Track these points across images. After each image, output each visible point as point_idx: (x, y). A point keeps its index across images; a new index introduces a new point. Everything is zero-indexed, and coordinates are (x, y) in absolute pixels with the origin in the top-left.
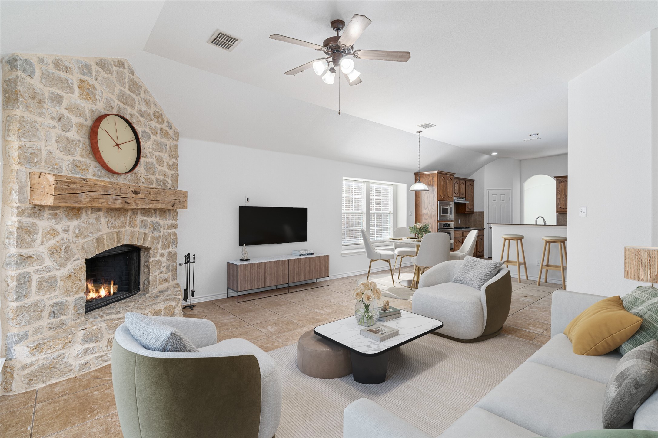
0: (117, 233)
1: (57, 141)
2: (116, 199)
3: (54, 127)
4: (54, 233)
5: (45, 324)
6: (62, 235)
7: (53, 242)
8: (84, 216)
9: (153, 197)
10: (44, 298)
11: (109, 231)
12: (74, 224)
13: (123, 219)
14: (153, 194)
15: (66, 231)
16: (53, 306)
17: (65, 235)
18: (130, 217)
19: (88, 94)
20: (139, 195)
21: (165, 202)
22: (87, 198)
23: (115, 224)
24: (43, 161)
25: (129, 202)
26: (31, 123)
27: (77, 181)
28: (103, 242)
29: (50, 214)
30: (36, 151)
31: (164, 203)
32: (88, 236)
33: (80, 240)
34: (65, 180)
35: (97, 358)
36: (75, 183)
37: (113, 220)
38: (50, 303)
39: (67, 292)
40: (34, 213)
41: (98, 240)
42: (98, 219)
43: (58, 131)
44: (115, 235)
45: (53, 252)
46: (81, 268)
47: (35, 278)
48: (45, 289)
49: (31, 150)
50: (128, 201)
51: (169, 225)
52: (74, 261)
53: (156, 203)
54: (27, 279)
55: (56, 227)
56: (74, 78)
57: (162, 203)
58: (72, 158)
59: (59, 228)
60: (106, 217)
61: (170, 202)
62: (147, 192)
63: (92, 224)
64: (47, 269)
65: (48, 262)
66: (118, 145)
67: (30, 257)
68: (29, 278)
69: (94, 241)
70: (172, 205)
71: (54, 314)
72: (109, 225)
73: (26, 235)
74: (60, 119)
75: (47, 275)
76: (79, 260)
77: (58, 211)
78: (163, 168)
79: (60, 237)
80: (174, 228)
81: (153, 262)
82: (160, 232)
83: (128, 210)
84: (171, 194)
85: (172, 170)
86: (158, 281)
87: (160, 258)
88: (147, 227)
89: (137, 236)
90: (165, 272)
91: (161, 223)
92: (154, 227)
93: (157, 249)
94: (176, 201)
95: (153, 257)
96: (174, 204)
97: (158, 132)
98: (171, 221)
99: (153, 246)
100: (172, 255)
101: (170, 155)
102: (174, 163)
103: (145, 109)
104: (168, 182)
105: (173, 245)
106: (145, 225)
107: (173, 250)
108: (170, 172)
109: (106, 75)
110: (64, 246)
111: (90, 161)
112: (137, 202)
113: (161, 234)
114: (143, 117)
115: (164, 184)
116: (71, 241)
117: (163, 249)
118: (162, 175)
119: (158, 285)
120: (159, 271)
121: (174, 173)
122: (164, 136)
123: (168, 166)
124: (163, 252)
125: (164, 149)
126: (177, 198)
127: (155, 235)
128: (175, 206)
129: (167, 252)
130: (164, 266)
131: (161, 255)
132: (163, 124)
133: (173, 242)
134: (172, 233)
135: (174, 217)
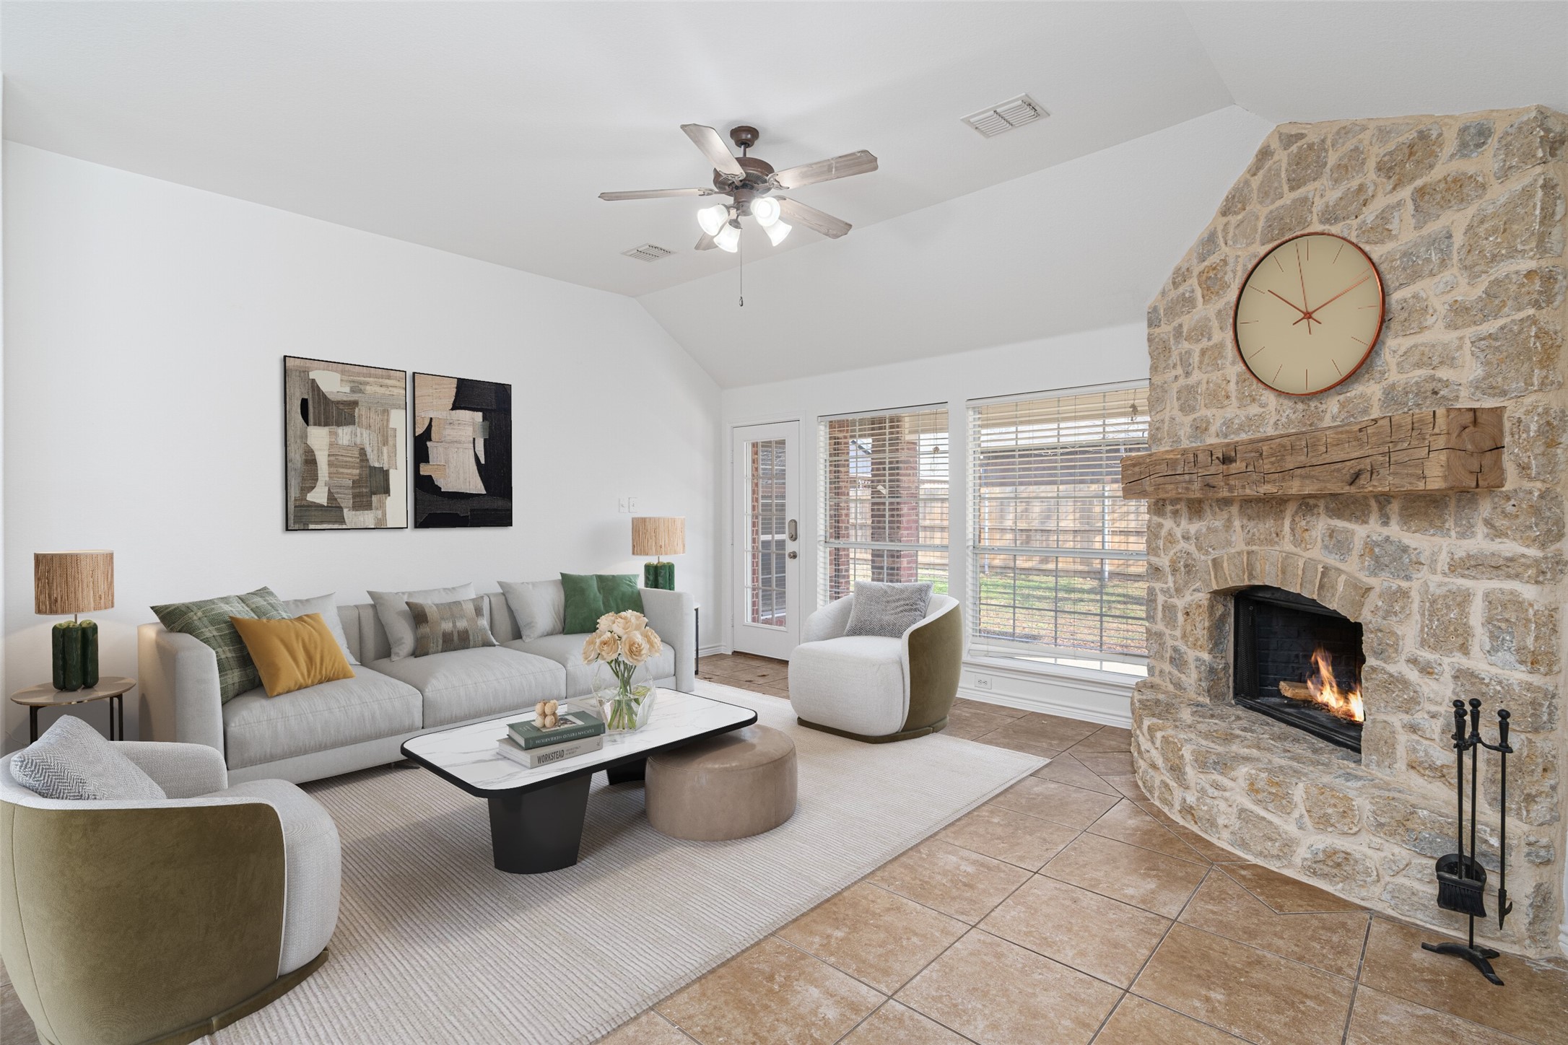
0: (1248, 553)
1: (1178, 399)
2: (1190, 482)
4: (1171, 537)
6: (1182, 544)
7: (1172, 553)
8: (1208, 514)
9: (1272, 463)
10: (1168, 632)
11: (1241, 547)
12: (1194, 527)
13: (1270, 523)
14: (1272, 455)
15: (1186, 538)
17: (1185, 545)
18: (1294, 520)
20: (1234, 464)
22: (1151, 485)
23: (1254, 535)
24: (1166, 433)
29: (1171, 511)
31: (1313, 477)
33: (1203, 557)
37: (1251, 524)
38: (1172, 643)
39: (1185, 637)
40: (1159, 509)
43: (1181, 381)
45: (1174, 569)
46: (1200, 606)
48: (1168, 619)
51: (1458, 556)
52: (1194, 590)
53: (1283, 479)
55: (1176, 529)
56: (1193, 283)
57: (1303, 477)
58: (1192, 417)
59: (1179, 532)
61: (1339, 470)
62: (1253, 454)
63: (1215, 531)
64: (1169, 592)
65: (1170, 582)
66: (1308, 315)
67: (1158, 569)
68: (1156, 596)
69: (1210, 562)
70: (1348, 477)
71: (1173, 661)
72: (1244, 534)
73: (1153, 539)
75: (1169, 601)
76: (1199, 590)
77: (1178, 507)
78: (1426, 337)
79: (1179, 547)
80: (1509, 576)
81: (1374, 669)
82: (1408, 578)
83: (1288, 500)
84: (1338, 443)
85: (1485, 318)
86: (1404, 755)
87: (1413, 675)
88: (1349, 550)
89: (1300, 572)
90: (1436, 736)
91: (1413, 545)
92: (1379, 556)
93: (1393, 633)
94: (1368, 460)
95: (1378, 654)
96: (1357, 476)
97: (1396, 221)
98: (1479, 543)
99: (1365, 617)
100: (1484, 689)
101: (1467, 263)
102: (1497, 282)
103: (1340, 195)
104: (1447, 384)
105: (1493, 650)
106: (1339, 544)
107: (1494, 670)
108: (1470, 332)
109: (1240, 217)
110: (1182, 563)
111: (1214, 411)
112: (1232, 482)
113: (1415, 587)
114: (1337, 220)
115: (1435, 393)
116: (1194, 556)
117: (1423, 643)
118: (1419, 365)
119: (1401, 765)
120: (1406, 718)
121: (1502, 328)
122: (1445, 204)
123: (1460, 314)
124: (1426, 655)
125: (1428, 260)
126: (1370, 452)
127: (1378, 583)
128: (1362, 481)
129: (1449, 662)
130: (1434, 716)
131: (1413, 661)
132: (1431, 167)
133: (1493, 637)
134: (1487, 595)
135: (1501, 523)
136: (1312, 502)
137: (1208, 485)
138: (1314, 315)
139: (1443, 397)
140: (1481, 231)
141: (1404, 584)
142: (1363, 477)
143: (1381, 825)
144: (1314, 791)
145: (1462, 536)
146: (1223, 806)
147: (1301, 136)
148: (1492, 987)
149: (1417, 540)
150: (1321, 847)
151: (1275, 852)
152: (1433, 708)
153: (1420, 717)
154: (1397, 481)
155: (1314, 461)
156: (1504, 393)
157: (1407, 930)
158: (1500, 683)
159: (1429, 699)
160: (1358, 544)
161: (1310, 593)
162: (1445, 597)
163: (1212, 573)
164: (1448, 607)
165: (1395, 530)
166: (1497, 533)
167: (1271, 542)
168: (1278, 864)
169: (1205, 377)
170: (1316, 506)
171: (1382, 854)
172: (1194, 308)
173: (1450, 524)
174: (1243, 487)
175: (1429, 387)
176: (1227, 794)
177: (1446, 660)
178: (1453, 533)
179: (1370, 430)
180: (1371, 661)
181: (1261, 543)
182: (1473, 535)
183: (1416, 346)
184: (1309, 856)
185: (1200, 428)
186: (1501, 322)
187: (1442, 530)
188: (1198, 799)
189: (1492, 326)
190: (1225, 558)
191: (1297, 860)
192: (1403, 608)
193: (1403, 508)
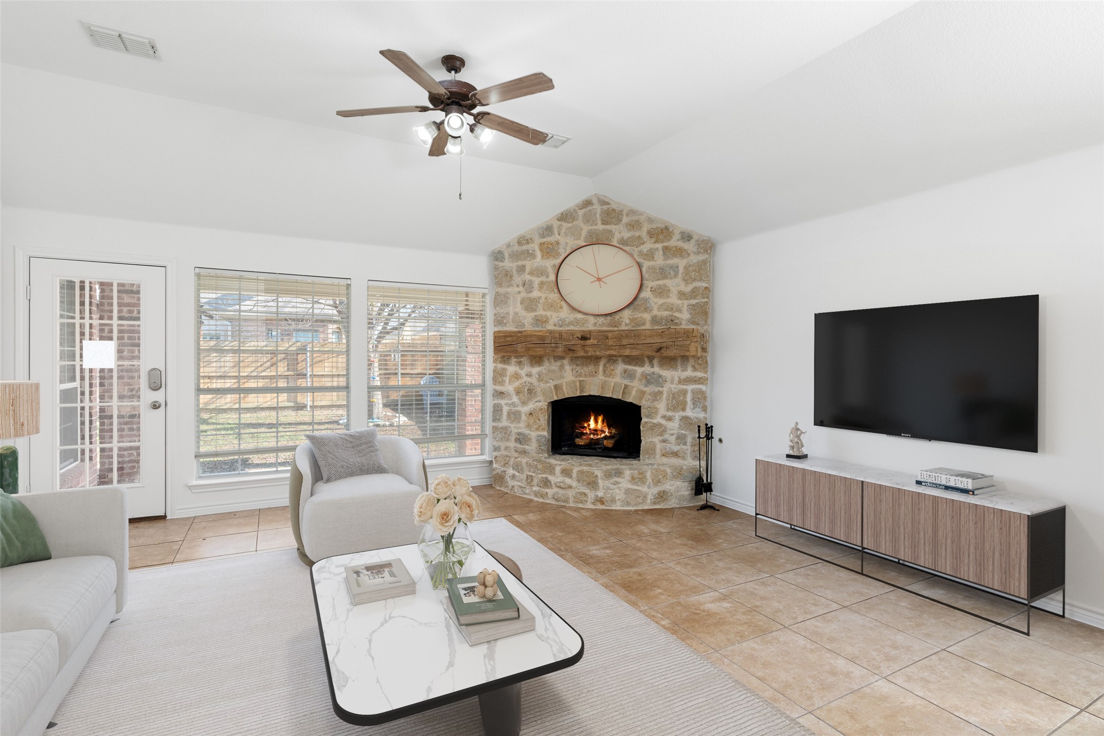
1: (521, 303)
2: (556, 347)
3: (519, 292)
4: (516, 376)
5: (512, 446)
6: (525, 379)
7: (517, 384)
8: (546, 363)
9: (614, 342)
10: (512, 426)
11: (573, 379)
12: (535, 370)
13: (591, 368)
15: (529, 375)
16: (518, 435)
17: (529, 379)
18: (605, 366)
19: (548, 253)
20: (589, 341)
21: (640, 347)
22: (522, 348)
23: (581, 373)
24: (511, 320)
25: (574, 349)
26: (504, 295)
27: (513, 334)
28: (562, 389)
29: (515, 362)
30: (505, 315)
31: (637, 349)
32: (547, 382)
33: (542, 385)
34: (502, 335)
35: (519, 486)
36: (511, 336)
37: (578, 368)
38: (516, 431)
39: (528, 426)
40: (505, 361)
41: (556, 387)
42: (562, 367)
43: (524, 295)
44: (578, 384)
45: (518, 392)
46: (542, 409)
47: (506, 409)
48: (512, 419)
49: (503, 315)
50: (572, 348)
51: (682, 378)
52: (536, 402)
53: (620, 349)
54: (499, 408)
55: (520, 371)
56: (535, 247)
57: (632, 348)
58: (533, 314)
59: (523, 373)
60: (570, 365)
61: (651, 346)
63: (554, 371)
64: (513, 404)
65: (515, 399)
66: (599, 279)
67: (503, 393)
68: (501, 407)
69: (552, 387)
70: (656, 349)
71: (518, 440)
72: (574, 373)
73: (499, 376)
74: (524, 285)
75: (514, 409)
76: (540, 402)
77: (522, 359)
78: (669, 300)
79: (523, 380)
80: (699, 384)
81: (646, 423)
82: (662, 387)
83: (601, 358)
84: (651, 336)
85: (691, 298)
86: (660, 452)
87: (663, 422)
88: (635, 377)
89: (612, 388)
90: (673, 442)
91: (664, 375)
92: (649, 380)
93: (655, 408)
94: (665, 344)
95: (647, 417)
96: (660, 349)
97: (657, 255)
98: (689, 373)
99: (644, 403)
100: (691, 421)
101: (685, 278)
102: (696, 288)
103: (629, 236)
104: (678, 318)
105: (694, 408)
106: (630, 375)
107: (695, 415)
108: (686, 302)
109: (570, 225)
110: (526, 388)
111: (551, 313)
112: (586, 349)
113: (665, 390)
114: (627, 245)
115: (672, 321)
116: (534, 384)
117: (668, 410)
118: (666, 310)
119: (658, 456)
120: (661, 438)
121: (697, 303)
122: (674, 255)
123: (682, 295)
124: (670, 414)
125: (670, 273)
126: (667, 341)
127: (649, 389)
128: (663, 351)
129: (678, 415)
130: (672, 435)
131: (664, 417)
132: (669, 240)
133: (694, 404)
134: (692, 390)
135: (697, 366)
136: (614, 358)
137: (569, 349)
138: (602, 280)
139: (676, 323)
140: (691, 269)
141: (661, 389)
142: (663, 350)
143: (674, 476)
144: (654, 471)
145: (683, 371)
146: (617, 491)
147: (608, 204)
148: (716, 512)
149: (666, 373)
150: (656, 492)
151: (641, 501)
152: (671, 432)
153: (666, 436)
154: (678, 352)
155: (638, 342)
156: (698, 324)
157: (690, 508)
158: (697, 419)
159: (670, 429)
160: (638, 375)
161: (618, 396)
162: (678, 392)
163: (554, 392)
164: (679, 396)
165: (656, 369)
166: (695, 369)
167: (593, 376)
168: (642, 506)
169: (544, 296)
170: (617, 360)
171: (674, 487)
172: (534, 259)
173: (679, 367)
174: (595, 351)
175: (670, 318)
176: (619, 485)
177: (677, 414)
178: (680, 370)
179: (666, 332)
180: (644, 420)
181: (586, 376)
182: (687, 370)
183: (665, 303)
184: (653, 497)
185: (538, 321)
186: (697, 301)
187: (675, 369)
188: (605, 493)
189: (694, 302)
190: (564, 384)
191: (649, 501)
192: (660, 398)
193: (660, 361)
